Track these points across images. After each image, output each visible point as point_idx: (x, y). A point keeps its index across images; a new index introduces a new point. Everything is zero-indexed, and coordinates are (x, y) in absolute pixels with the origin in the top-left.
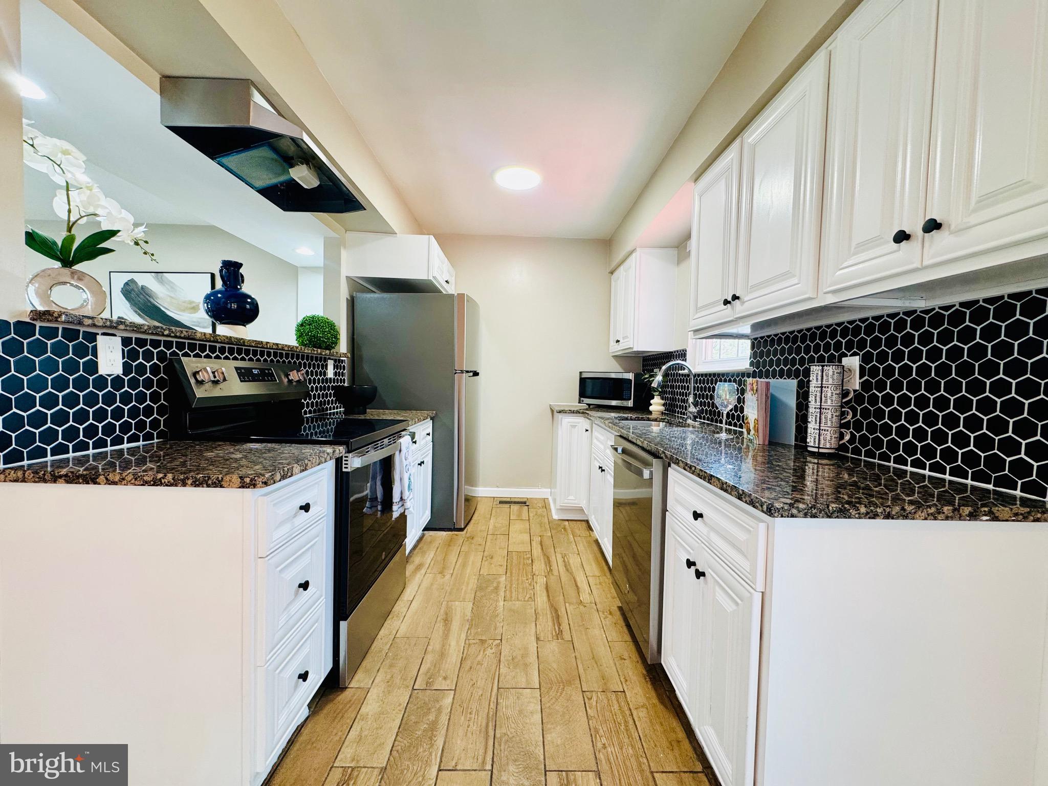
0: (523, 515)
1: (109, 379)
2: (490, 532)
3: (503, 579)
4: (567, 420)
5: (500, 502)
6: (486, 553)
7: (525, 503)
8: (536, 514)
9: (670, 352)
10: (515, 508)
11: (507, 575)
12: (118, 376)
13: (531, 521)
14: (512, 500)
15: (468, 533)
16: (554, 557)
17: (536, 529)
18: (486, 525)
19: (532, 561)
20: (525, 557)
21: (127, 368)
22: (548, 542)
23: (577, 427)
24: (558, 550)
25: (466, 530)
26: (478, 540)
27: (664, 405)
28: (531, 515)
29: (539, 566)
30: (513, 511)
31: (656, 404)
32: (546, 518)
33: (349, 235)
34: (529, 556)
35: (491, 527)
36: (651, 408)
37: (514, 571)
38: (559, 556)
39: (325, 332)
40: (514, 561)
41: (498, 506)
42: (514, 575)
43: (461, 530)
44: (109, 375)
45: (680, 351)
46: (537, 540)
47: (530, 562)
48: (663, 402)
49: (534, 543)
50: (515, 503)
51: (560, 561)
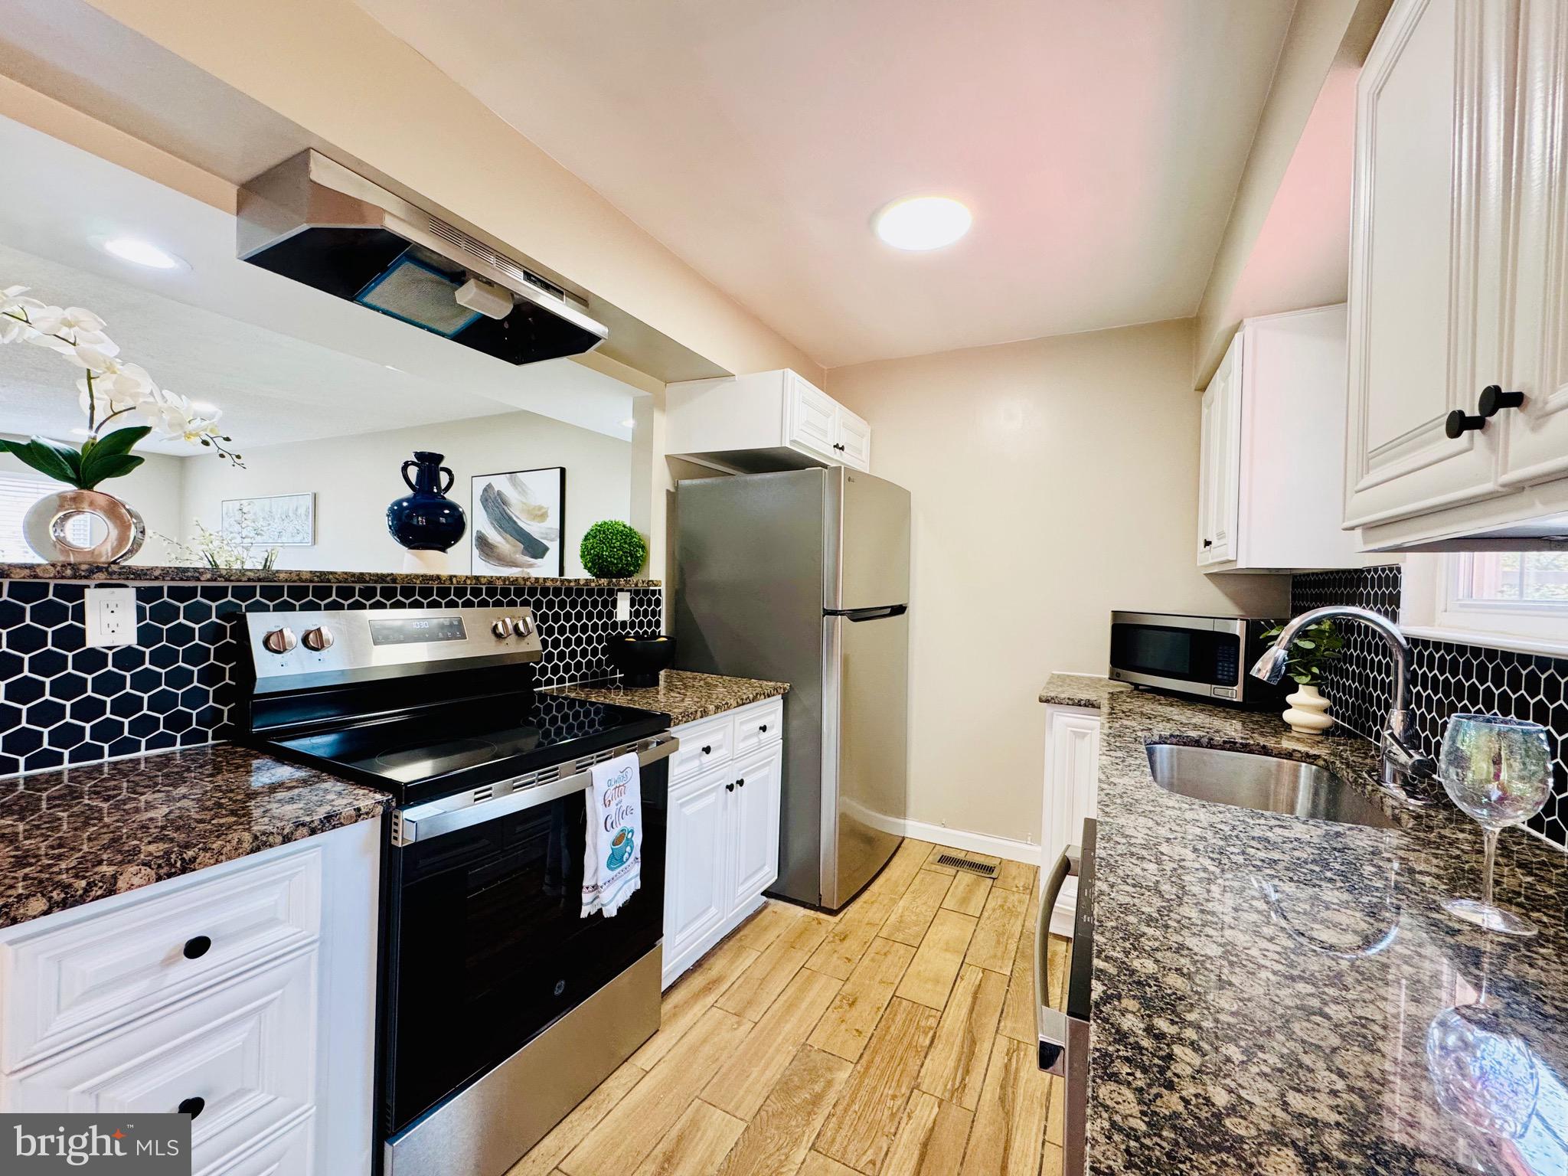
0: (973, 904)
1: (110, 653)
2: (884, 934)
3: (842, 1075)
4: (1066, 720)
5: (945, 860)
6: (848, 987)
7: (990, 870)
8: (1002, 906)
9: (1356, 571)
10: (966, 877)
11: (859, 1067)
12: (129, 648)
13: (982, 921)
14: (969, 858)
15: (844, 921)
16: (987, 1046)
17: (983, 950)
18: (886, 912)
19: (932, 1042)
20: (923, 1024)
21: (146, 635)
22: (994, 994)
23: (1087, 738)
24: (1007, 1024)
25: (841, 915)
26: (852, 945)
27: (1327, 711)
28: (991, 905)
29: (940, 1065)
30: (956, 887)
31: (1303, 707)
32: (1019, 923)
33: (673, 389)
34: (933, 1022)
35: (893, 918)
36: (1287, 715)
37: (878, 1059)
38: (1002, 1043)
39: (615, 547)
40: (893, 1028)
41: (933, 867)
42: (872, 1071)
43: (833, 913)
44: (110, 648)
45: (1383, 570)
46: (972, 977)
47: (927, 1042)
48: (1325, 702)
49: (961, 986)
50: (974, 866)
51: (999, 1060)
